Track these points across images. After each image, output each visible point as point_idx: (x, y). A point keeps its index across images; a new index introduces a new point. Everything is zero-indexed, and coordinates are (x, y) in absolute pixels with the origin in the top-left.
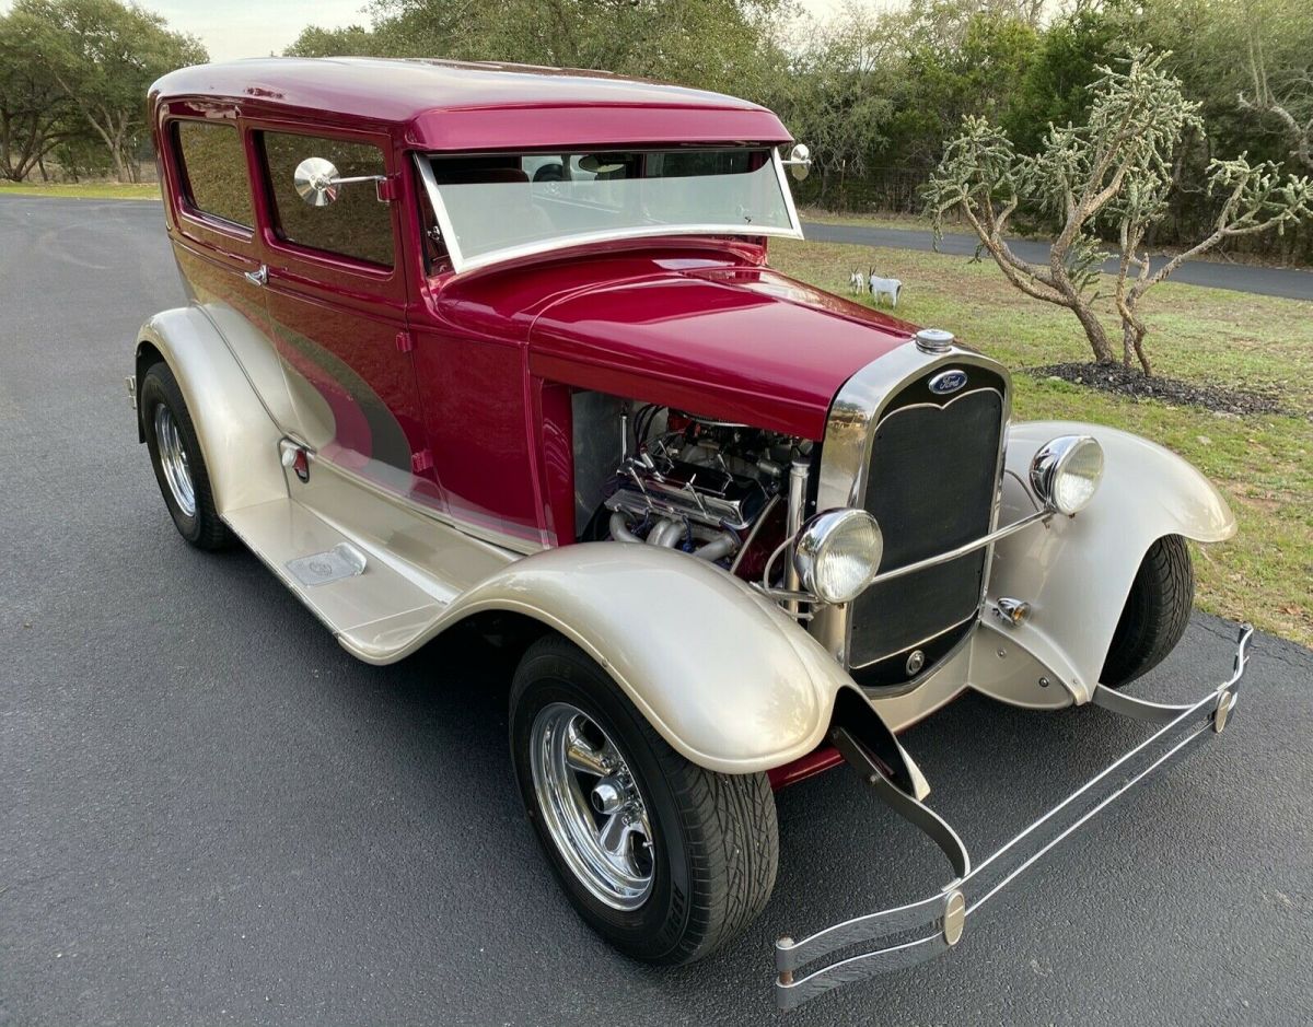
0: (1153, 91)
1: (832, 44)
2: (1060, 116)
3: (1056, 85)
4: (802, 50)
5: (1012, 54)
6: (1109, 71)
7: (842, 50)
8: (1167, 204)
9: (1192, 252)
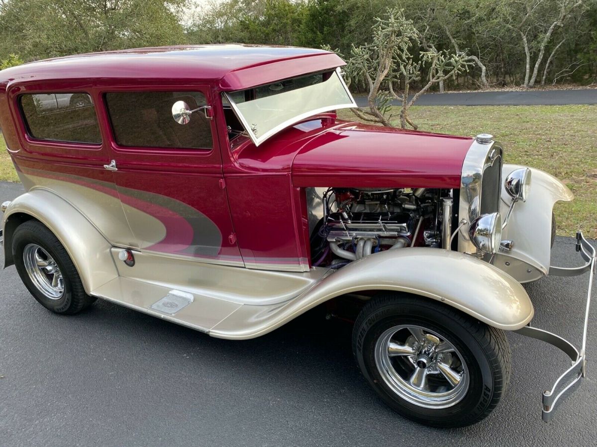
0: (401, 26)
1: (203, 19)
2: (322, 41)
3: (316, 28)
4: (190, 23)
5: (287, 16)
6: (379, 19)
7: (208, 22)
8: (419, 72)
9: (422, 91)
